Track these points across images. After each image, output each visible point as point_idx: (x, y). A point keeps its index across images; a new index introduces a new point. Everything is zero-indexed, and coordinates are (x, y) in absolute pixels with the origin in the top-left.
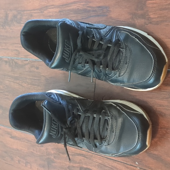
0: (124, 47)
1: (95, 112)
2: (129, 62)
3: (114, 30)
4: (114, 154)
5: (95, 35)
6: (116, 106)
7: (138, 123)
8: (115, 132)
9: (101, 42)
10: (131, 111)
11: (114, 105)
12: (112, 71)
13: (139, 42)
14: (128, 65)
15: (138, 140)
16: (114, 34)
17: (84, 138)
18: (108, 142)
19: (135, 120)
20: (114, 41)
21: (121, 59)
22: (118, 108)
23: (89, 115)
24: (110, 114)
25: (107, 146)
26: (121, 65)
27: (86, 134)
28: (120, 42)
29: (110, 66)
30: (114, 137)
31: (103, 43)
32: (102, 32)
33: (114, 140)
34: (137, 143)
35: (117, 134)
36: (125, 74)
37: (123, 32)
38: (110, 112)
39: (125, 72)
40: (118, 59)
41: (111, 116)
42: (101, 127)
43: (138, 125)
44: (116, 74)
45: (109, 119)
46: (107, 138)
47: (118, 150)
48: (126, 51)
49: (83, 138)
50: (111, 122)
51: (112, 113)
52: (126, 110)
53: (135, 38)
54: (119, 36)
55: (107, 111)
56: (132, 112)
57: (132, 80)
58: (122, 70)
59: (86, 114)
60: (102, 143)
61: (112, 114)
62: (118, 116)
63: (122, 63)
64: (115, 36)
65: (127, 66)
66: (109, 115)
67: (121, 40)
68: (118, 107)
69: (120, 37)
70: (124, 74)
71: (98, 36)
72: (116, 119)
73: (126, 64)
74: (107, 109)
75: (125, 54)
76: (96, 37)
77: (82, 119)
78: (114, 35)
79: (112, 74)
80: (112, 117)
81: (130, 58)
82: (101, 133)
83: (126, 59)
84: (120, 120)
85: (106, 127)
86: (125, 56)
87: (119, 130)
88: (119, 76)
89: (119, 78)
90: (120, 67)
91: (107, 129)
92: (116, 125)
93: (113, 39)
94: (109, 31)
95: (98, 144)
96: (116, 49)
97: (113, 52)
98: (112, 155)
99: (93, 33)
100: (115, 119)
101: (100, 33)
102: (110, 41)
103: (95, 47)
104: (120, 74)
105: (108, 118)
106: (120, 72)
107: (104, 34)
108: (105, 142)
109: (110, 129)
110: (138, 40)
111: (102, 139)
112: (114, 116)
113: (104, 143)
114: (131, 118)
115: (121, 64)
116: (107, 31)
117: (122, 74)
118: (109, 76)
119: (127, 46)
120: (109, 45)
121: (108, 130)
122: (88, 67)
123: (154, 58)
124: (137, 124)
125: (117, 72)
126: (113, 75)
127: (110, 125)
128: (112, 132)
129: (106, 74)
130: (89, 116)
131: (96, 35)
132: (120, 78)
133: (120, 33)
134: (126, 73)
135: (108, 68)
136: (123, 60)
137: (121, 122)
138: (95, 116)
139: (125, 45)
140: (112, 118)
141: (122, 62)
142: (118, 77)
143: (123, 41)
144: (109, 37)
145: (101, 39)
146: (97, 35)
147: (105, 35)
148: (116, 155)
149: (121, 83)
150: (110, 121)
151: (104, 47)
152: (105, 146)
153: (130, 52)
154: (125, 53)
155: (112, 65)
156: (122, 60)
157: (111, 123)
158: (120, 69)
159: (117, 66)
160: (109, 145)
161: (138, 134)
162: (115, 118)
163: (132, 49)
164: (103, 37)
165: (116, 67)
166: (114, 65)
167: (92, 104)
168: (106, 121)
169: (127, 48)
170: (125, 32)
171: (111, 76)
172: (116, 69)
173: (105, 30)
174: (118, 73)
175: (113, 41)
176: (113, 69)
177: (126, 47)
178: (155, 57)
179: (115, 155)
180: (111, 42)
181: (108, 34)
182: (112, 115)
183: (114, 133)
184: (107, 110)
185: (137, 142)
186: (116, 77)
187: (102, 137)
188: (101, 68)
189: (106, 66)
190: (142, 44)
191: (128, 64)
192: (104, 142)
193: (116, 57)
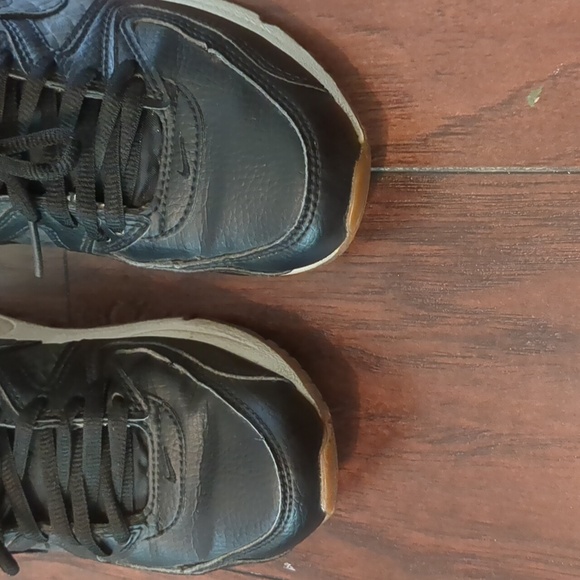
0: (161, 95)
1: (76, 406)
2: (196, 163)
3: (105, 15)
4: (190, 566)
5: (16, 55)
6: (167, 360)
7: (273, 430)
8: (182, 479)
9: (49, 84)
10: (238, 377)
11: (158, 356)
12: (128, 215)
13: (228, 63)
14: (194, 179)
15: (284, 504)
16: (107, 36)
17: (45, 528)
18: (157, 524)
19: (258, 418)
20: (111, 71)
21: (156, 151)
22: (178, 370)
23: (53, 426)
24: (147, 401)
25: (153, 540)
26: (163, 183)
27: (54, 507)
28: (141, 72)
29: (113, 192)
30: (178, 498)
31: (60, 90)
32: (49, 29)
33: (184, 510)
34: (282, 518)
35: (189, 483)
36: (186, 223)
37: (150, 20)
38: (144, 394)
39: (186, 212)
40: (145, 156)
41: (153, 411)
42: (116, 468)
43: (274, 439)
44: (147, 225)
45: (146, 427)
46: (149, 506)
47: (205, 549)
48: (175, 113)
49: (40, 528)
50: (159, 437)
51: (156, 397)
52: (216, 372)
53: (209, 47)
54: (133, 45)
55: (130, 391)
56: (243, 378)
57: (221, 243)
58: (172, 203)
59: (36, 424)
60: (129, 532)
61: (154, 402)
62: (183, 405)
63: (164, 174)
64: (116, 48)
65: (190, 183)
66: (145, 408)
67: (143, 62)
68: (177, 366)
69: (136, 51)
70: (182, 220)
71: (33, 56)
72: (178, 422)
73: (185, 173)
74: (130, 382)
75: (174, 130)
76: (23, 59)
77: (21, 448)
78: (107, 42)
79: (128, 228)
80: (158, 413)
81: (197, 144)
82: (119, 490)
83: (184, 154)
84: (196, 424)
85: (140, 464)
86: (173, 138)
87: (199, 467)
88: (163, 233)
89: (165, 239)
90: (161, 192)
91: (144, 469)
92: (181, 447)
93: (106, 63)
94: (82, 21)
95: (112, 539)
96: (129, 113)
97: (117, 125)
98: (182, 568)
99: (8, 44)
100: (175, 423)
101: (38, 41)
102: (93, 75)
103: (27, 112)
104: (163, 221)
105: (141, 423)
106: (164, 213)
107: (60, 43)
108: (143, 526)
109: (156, 470)
110: (221, 57)
111: (129, 514)
112: (166, 411)
113: (138, 531)
114: (244, 407)
115: (161, 178)
116: (75, 23)
117: (173, 222)
118: (118, 237)
119: (179, 90)
120: (92, 95)
121: (150, 469)
122: (10, 210)
123: (307, 134)
124: (271, 434)
125: (149, 216)
126: (132, 230)
127: (156, 448)
128: (169, 479)
129: (101, 231)
130: (54, 430)
131: (20, 52)
132: (166, 242)
133: (134, 26)
134: (189, 216)
135: (103, 202)
136: (169, 159)
137: (200, 429)
138: (81, 425)
139: (168, 86)
140: (158, 421)
141: (165, 166)
142: (156, 237)
143: (152, 68)
144: (85, 54)
145: (51, 69)
146: (29, 49)
147: (65, 46)
148: (197, 567)
149: (175, 261)
150: (151, 434)
151: (71, 105)
152: (148, 539)
153: (195, 117)
154: (171, 126)
155: (123, 188)
156: (166, 157)
157: (156, 440)
158: (159, 201)
159: (146, 187)
160: (161, 532)
161: (282, 477)
162: (171, 417)
163: (201, 102)
164: (59, 57)
165: (142, 195)
166: (131, 186)
167: (58, 364)
168: (135, 438)
169: (180, 100)
170: (156, 22)
171: (127, 234)
172: (144, 204)
173: (60, 19)
174: (155, 219)
175: (106, 70)
176: (129, 203)
177: (173, 97)
178: (309, 132)
179: (194, 569)
180: (99, 76)
181: (80, 40)
182: (158, 407)
183: (178, 481)
184: (132, 387)
185: (283, 512)
186: (149, 238)
187: (129, 506)
188: (72, 208)
189: (94, 196)
190: (241, 73)
191: (195, 172)
192: (140, 528)
193: (133, 146)
